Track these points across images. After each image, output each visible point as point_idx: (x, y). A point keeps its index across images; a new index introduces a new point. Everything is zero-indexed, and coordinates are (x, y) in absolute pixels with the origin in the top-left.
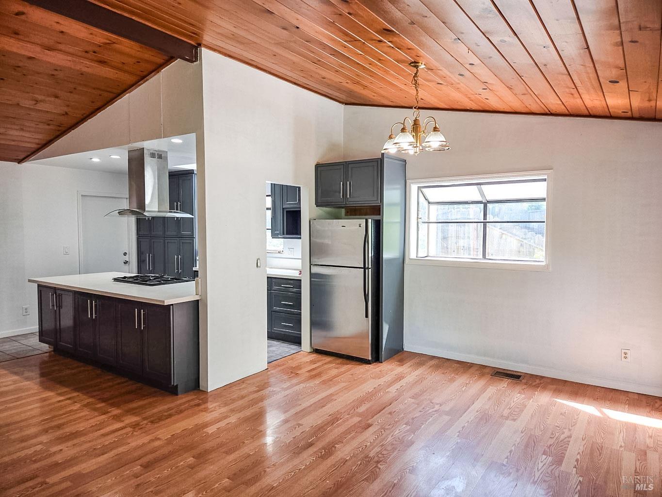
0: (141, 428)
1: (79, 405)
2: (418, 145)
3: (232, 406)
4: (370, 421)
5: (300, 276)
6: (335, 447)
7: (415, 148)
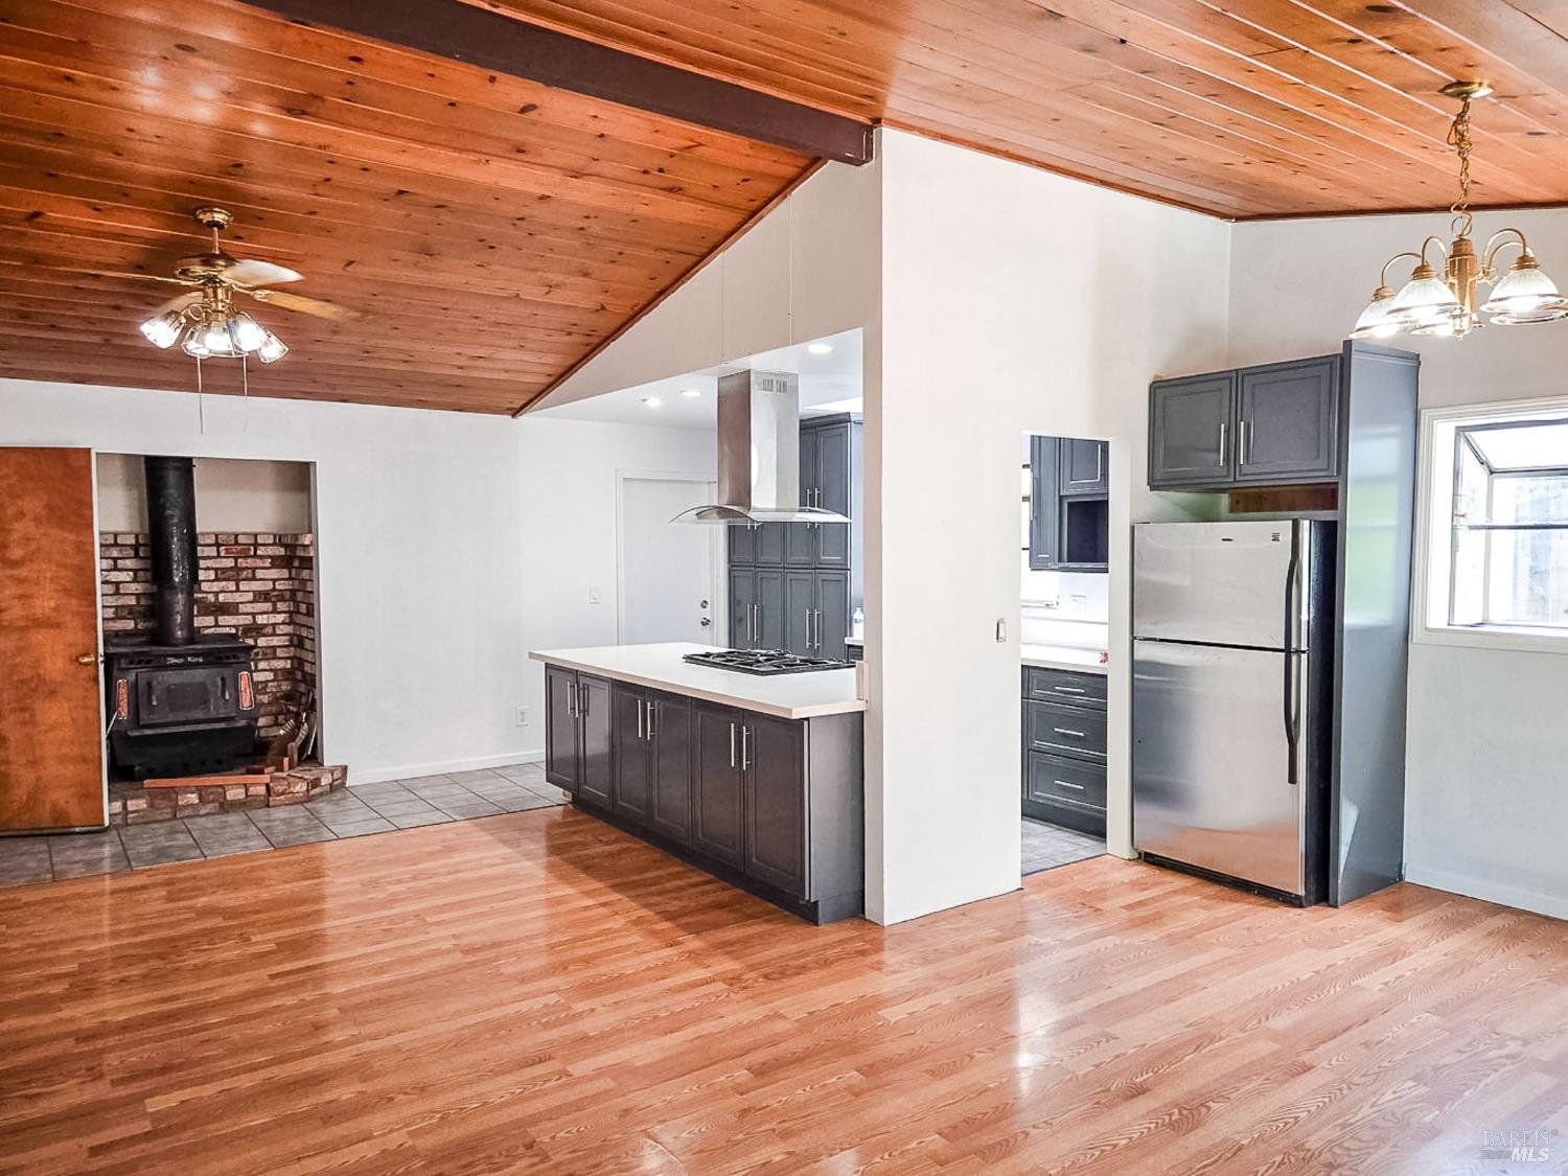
0: (745, 988)
1: (623, 921)
2: (1467, 310)
3: (940, 967)
4: (1306, 1058)
5: (1105, 665)
6: (1209, 1108)
7: (1458, 320)
